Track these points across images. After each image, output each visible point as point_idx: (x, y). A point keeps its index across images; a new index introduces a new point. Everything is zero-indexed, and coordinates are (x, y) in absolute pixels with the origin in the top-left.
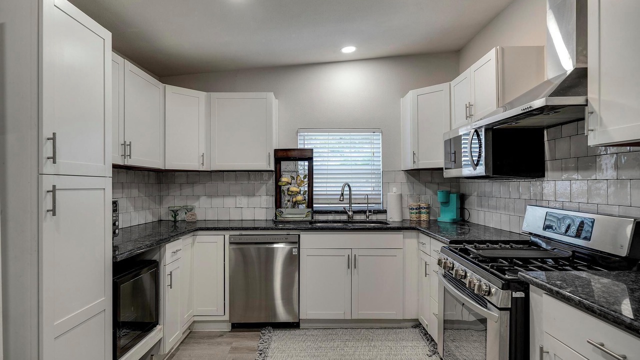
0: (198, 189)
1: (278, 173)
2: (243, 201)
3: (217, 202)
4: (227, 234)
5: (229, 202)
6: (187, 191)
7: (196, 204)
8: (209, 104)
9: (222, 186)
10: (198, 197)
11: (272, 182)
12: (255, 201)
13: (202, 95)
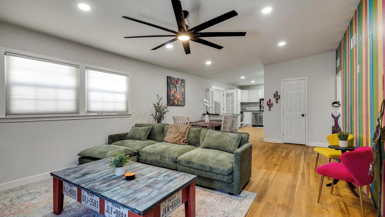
0: (247, 105)
1: (260, 103)
2: (254, 108)
3: (250, 108)
4: (252, 112)
5: (252, 108)
6: (245, 106)
7: (246, 108)
8: (249, 92)
9: (251, 105)
10: (247, 107)
11: (259, 104)
12: (256, 107)
13: (248, 90)
